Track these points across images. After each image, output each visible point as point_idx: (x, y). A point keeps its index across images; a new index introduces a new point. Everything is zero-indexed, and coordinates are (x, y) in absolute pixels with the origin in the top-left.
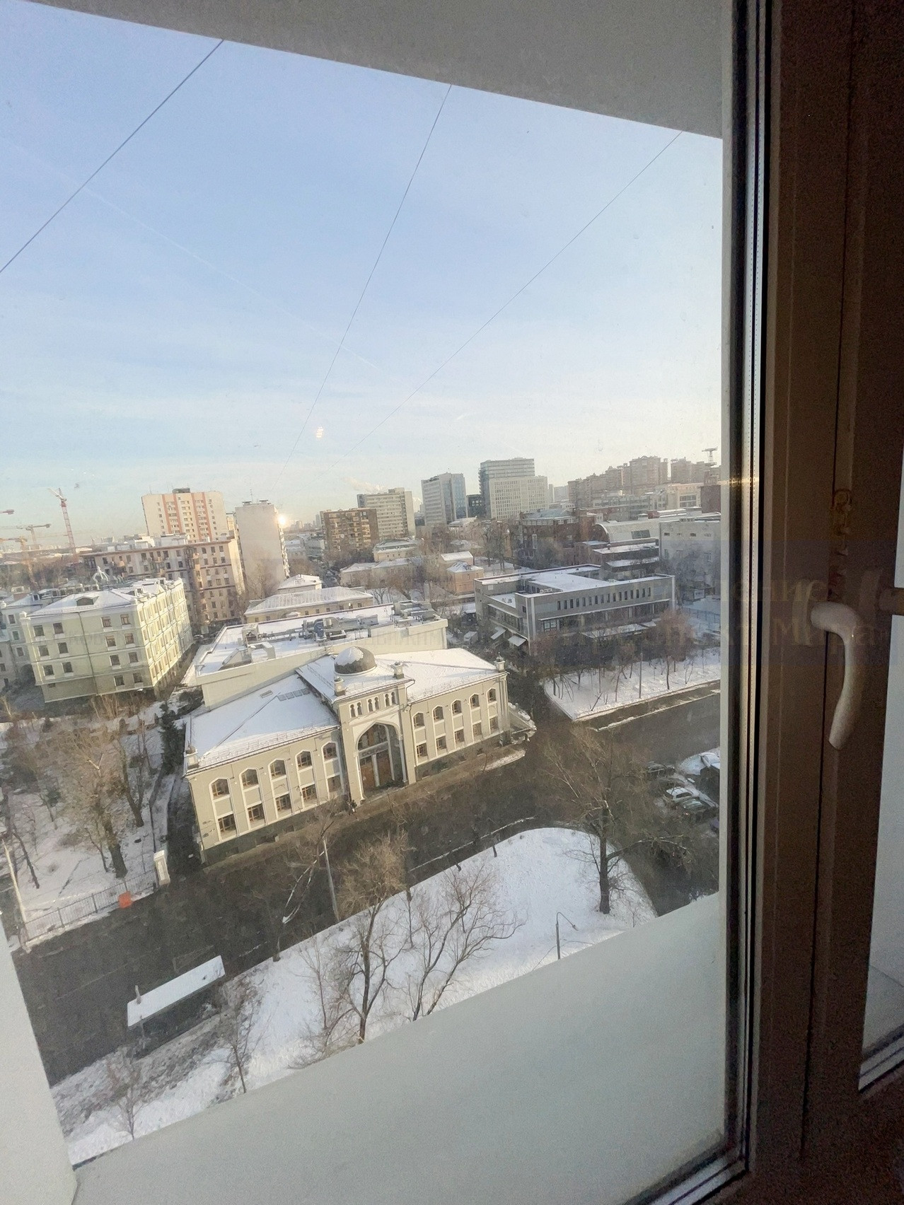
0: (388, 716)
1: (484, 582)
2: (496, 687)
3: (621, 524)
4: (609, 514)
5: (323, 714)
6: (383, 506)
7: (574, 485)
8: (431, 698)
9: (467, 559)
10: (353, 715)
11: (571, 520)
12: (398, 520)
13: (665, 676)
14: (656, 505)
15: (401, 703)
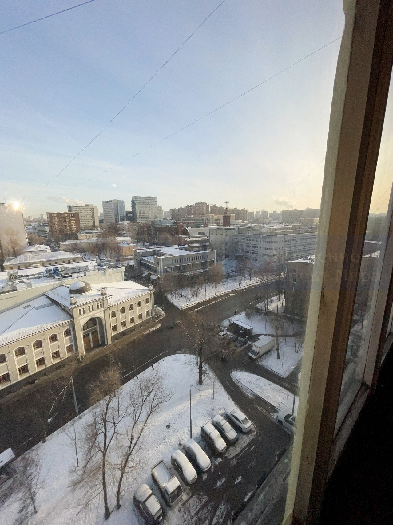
0: (98, 313)
1: (138, 251)
2: (149, 297)
3: (193, 229)
4: (188, 224)
5: (63, 315)
6: (82, 212)
7: (173, 211)
8: (118, 304)
9: (129, 240)
10: (80, 314)
11: (174, 226)
12: (90, 220)
13: (214, 289)
14: (206, 222)
15: (105, 307)
